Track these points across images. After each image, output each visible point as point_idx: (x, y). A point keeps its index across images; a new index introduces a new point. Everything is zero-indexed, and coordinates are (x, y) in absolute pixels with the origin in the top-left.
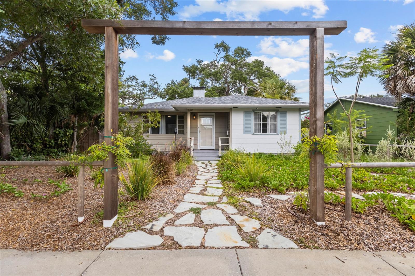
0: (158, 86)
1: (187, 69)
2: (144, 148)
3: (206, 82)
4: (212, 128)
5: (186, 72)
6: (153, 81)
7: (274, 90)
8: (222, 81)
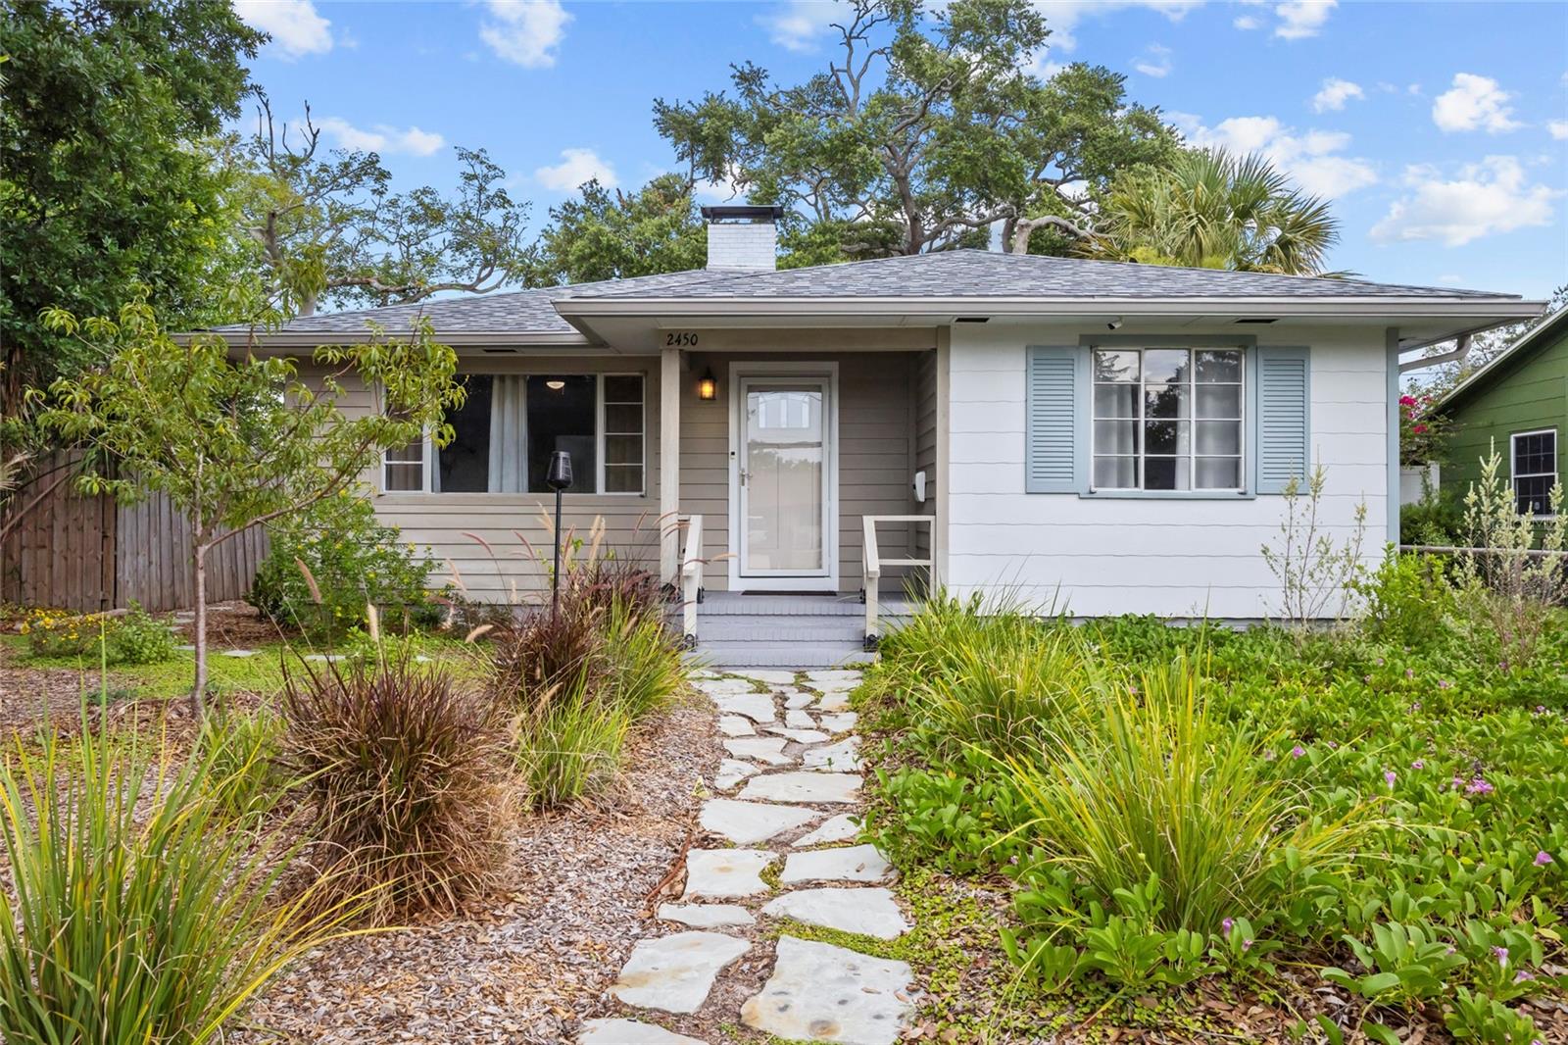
0: (506, 218)
1: (675, 120)
2: (385, 582)
3: (785, 195)
4: (820, 465)
5: (671, 139)
6: (481, 189)
7: (1199, 229)
8: (879, 195)
